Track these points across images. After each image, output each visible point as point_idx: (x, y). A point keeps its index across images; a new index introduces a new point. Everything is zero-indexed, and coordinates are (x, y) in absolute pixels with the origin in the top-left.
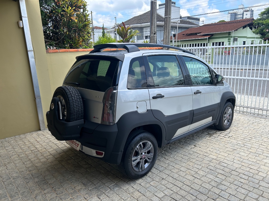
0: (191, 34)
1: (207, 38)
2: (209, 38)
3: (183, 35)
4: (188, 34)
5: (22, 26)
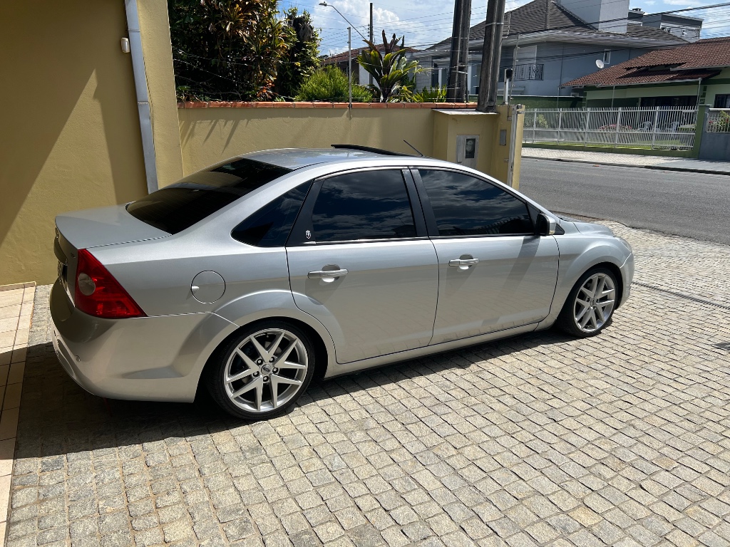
0: (653, 67)
1: (700, 79)
4: (642, 67)
5: (127, 50)
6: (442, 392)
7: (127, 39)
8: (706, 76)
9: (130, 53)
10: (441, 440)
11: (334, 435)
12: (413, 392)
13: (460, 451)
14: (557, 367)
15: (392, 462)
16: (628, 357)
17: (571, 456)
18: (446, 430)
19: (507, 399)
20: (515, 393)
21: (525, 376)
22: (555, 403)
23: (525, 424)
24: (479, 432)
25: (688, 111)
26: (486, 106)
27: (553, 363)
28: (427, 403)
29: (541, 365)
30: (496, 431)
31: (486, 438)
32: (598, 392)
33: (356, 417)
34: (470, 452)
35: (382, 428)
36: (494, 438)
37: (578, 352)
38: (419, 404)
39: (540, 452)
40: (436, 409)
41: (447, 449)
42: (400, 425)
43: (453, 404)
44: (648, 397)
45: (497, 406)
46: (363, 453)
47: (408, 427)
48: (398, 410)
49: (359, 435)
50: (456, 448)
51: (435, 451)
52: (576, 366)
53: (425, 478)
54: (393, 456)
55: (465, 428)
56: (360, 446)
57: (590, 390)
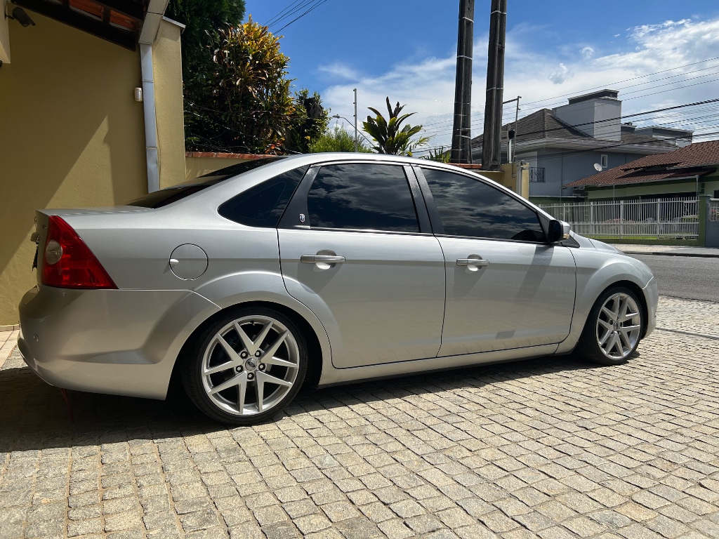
0: (649, 167)
1: (697, 177)
2: (703, 179)
3: (626, 170)
4: (639, 168)
5: (140, 98)
6: (453, 405)
7: (140, 89)
8: (702, 173)
9: (142, 102)
10: (452, 444)
11: (327, 438)
12: (420, 405)
13: (476, 453)
14: (583, 387)
15: (394, 462)
16: (663, 381)
17: (610, 458)
18: (458, 435)
19: (528, 411)
20: (538, 406)
21: (548, 394)
22: (583, 414)
23: (552, 431)
24: (497, 438)
25: (689, 202)
26: (490, 165)
27: (578, 384)
28: (436, 413)
29: (565, 386)
30: (517, 437)
31: (506, 442)
32: (633, 406)
33: (354, 423)
34: (487, 454)
35: (384, 433)
36: (516, 443)
37: (604, 376)
38: (427, 415)
39: (572, 454)
40: (446, 418)
41: (460, 450)
42: (404, 432)
43: (467, 415)
44: (693, 411)
45: (518, 417)
46: (360, 454)
47: (415, 433)
48: (403, 419)
49: (356, 439)
50: (471, 451)
51: (447, 453)
52: (604, 386)
53: (433, 475)
54: (396, 456)
55: (482, 434)
56: (357, 448)
57: (624, 405)
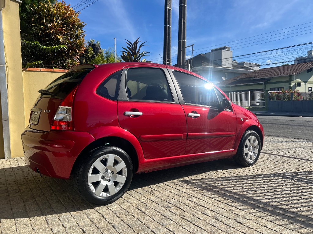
1: (263, 82)
4: (240, 79)
6: (166, 211)
23: (223, 228)
25: (261, 93)
28: (156, 218)
40: (162, 222)
45: (203, 217)
48: (136, 224)
